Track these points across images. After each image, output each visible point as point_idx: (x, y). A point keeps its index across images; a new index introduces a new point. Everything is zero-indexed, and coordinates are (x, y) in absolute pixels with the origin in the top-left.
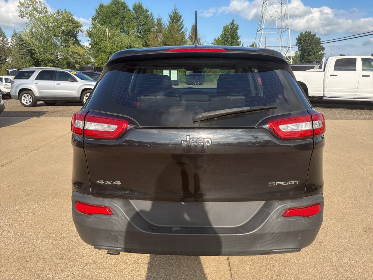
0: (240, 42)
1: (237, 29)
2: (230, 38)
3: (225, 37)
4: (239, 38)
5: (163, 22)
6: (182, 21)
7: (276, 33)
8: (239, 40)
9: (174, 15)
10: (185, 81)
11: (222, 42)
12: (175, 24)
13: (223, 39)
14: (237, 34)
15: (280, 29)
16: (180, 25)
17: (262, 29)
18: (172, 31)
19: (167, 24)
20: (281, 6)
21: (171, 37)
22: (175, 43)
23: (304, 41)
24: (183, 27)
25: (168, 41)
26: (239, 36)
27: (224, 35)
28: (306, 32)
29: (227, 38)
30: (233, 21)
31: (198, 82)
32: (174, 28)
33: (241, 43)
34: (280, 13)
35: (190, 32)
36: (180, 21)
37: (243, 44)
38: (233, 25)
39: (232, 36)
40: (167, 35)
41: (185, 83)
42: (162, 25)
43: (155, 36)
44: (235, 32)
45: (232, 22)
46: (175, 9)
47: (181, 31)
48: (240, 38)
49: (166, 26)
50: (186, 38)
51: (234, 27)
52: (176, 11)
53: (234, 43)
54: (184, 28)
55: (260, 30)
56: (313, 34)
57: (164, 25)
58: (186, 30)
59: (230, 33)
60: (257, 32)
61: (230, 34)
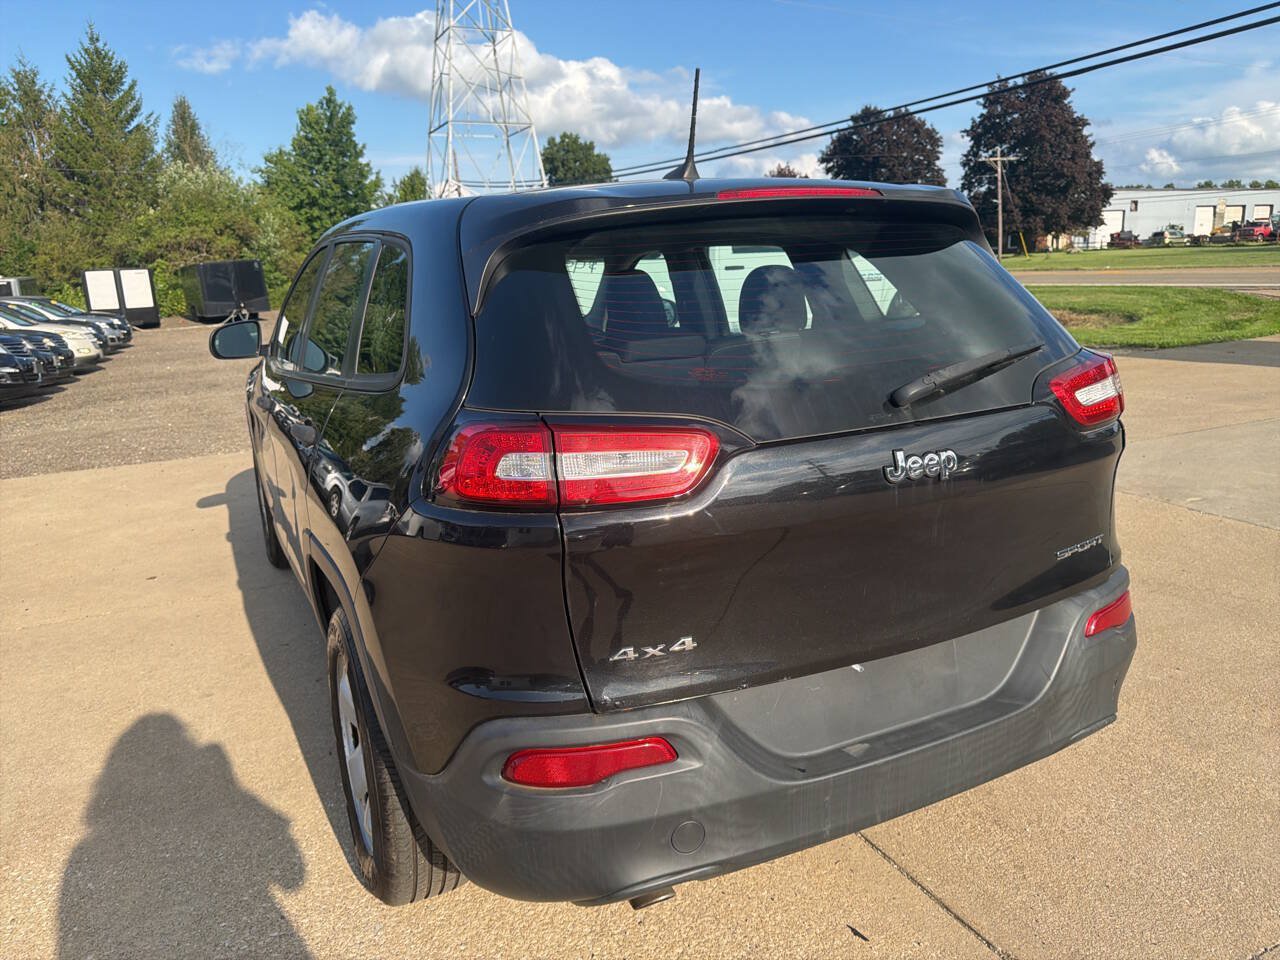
0: (368, 165)
1: (348, 119)
2: (330, 153)
3: (311, 147)
4: (361, 151)
5: (44, 86)
6: (132, 87)
7: (493, 136)
8: (363, 161)
9: (92, 60)
10: (183, 307)
11: (304, 166)
12: (100, 95)
13: (304, 156)
14: (354, 139)
15: (503, 125)
16: (123, 102)
17: (447, 123)
18: (94, 123)
19: (65, 95)
20: (495, 51)
21: (94, 143)
22: (113, 168)
23: (563, 165)
24: (137, 109)
25: (80, 161)
26: (360, 146)
27: (306, 142)
28: (564, 136)
29: (319, 151)
30: (331, 91)
31: (244, 312)
32: (100, 112)
33: (374, 171)
34: (495, 73)
35: (169, 126)
36: (122, 84)
37: (378, 173)
38: (335, 107)
39: (337, 146)
40: (72, 136)
41: (186, 317)
42: (43, 97)
43: (17, 139)
44: (345, 132)
45: (326, 94)
46: (94, 40)
47: (134, 124)
48: (365, 151)
49: (63, 102)
50: (159, 147)
51: (340, 115)
52: (100, 45)
53: (347, 170)
54: (144, 111)
55: (440, 127)
56: (586, 144)
57: (49, 96)
58: (152, 119)
59: (327, 135)
60: (431, 133)
61: (326, 139)
